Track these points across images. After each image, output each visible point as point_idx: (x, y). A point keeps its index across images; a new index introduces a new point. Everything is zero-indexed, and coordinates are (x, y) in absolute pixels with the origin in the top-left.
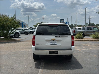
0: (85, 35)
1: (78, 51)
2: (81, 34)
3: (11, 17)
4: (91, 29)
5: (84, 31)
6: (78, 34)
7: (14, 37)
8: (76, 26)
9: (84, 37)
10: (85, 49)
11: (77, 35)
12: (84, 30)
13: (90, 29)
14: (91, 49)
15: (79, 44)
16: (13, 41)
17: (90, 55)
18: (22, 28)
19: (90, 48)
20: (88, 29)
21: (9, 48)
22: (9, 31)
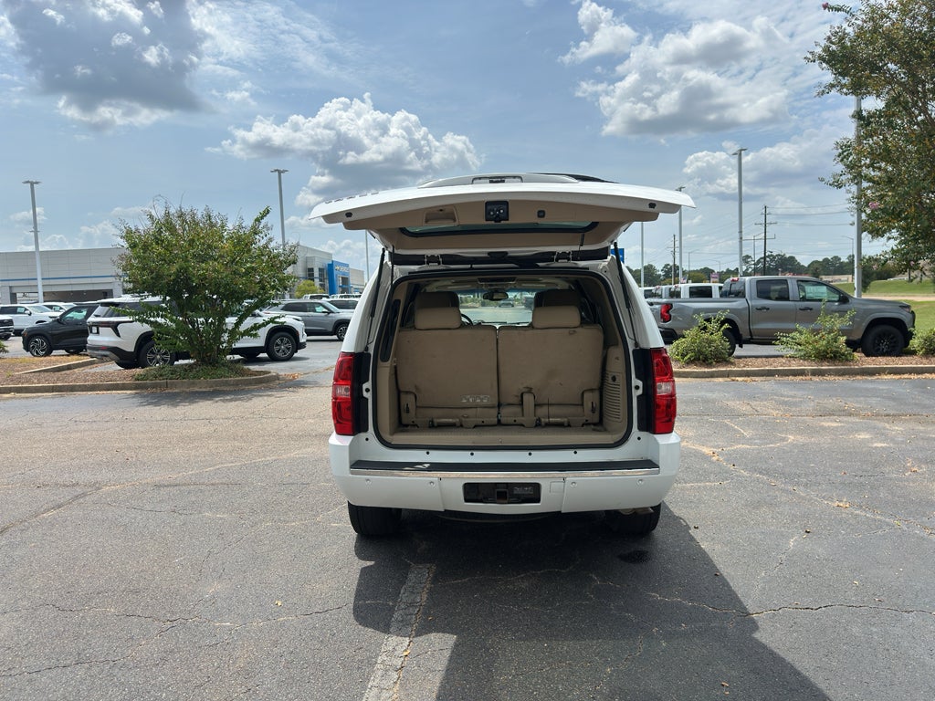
0: (746, 336)
1: (705, 457)
2: (713, 326)
3: (240, 227)
4: (784, 296)
5: (733, 311)
6: (691, 333)
7: (265, 355)
8: (672, 273)
9: (738, 351)
10: (749, 441)
11: (690, 337)
12: (738, 304)
13: (774, 295)
14: (801, 439)
15: (706, 401)
16: (249, 383)
17: (801, 491)
18: (324, 300)
19: (791, 438)
20: (763, 291)
21: (209, 438)
22: (221, 321)
